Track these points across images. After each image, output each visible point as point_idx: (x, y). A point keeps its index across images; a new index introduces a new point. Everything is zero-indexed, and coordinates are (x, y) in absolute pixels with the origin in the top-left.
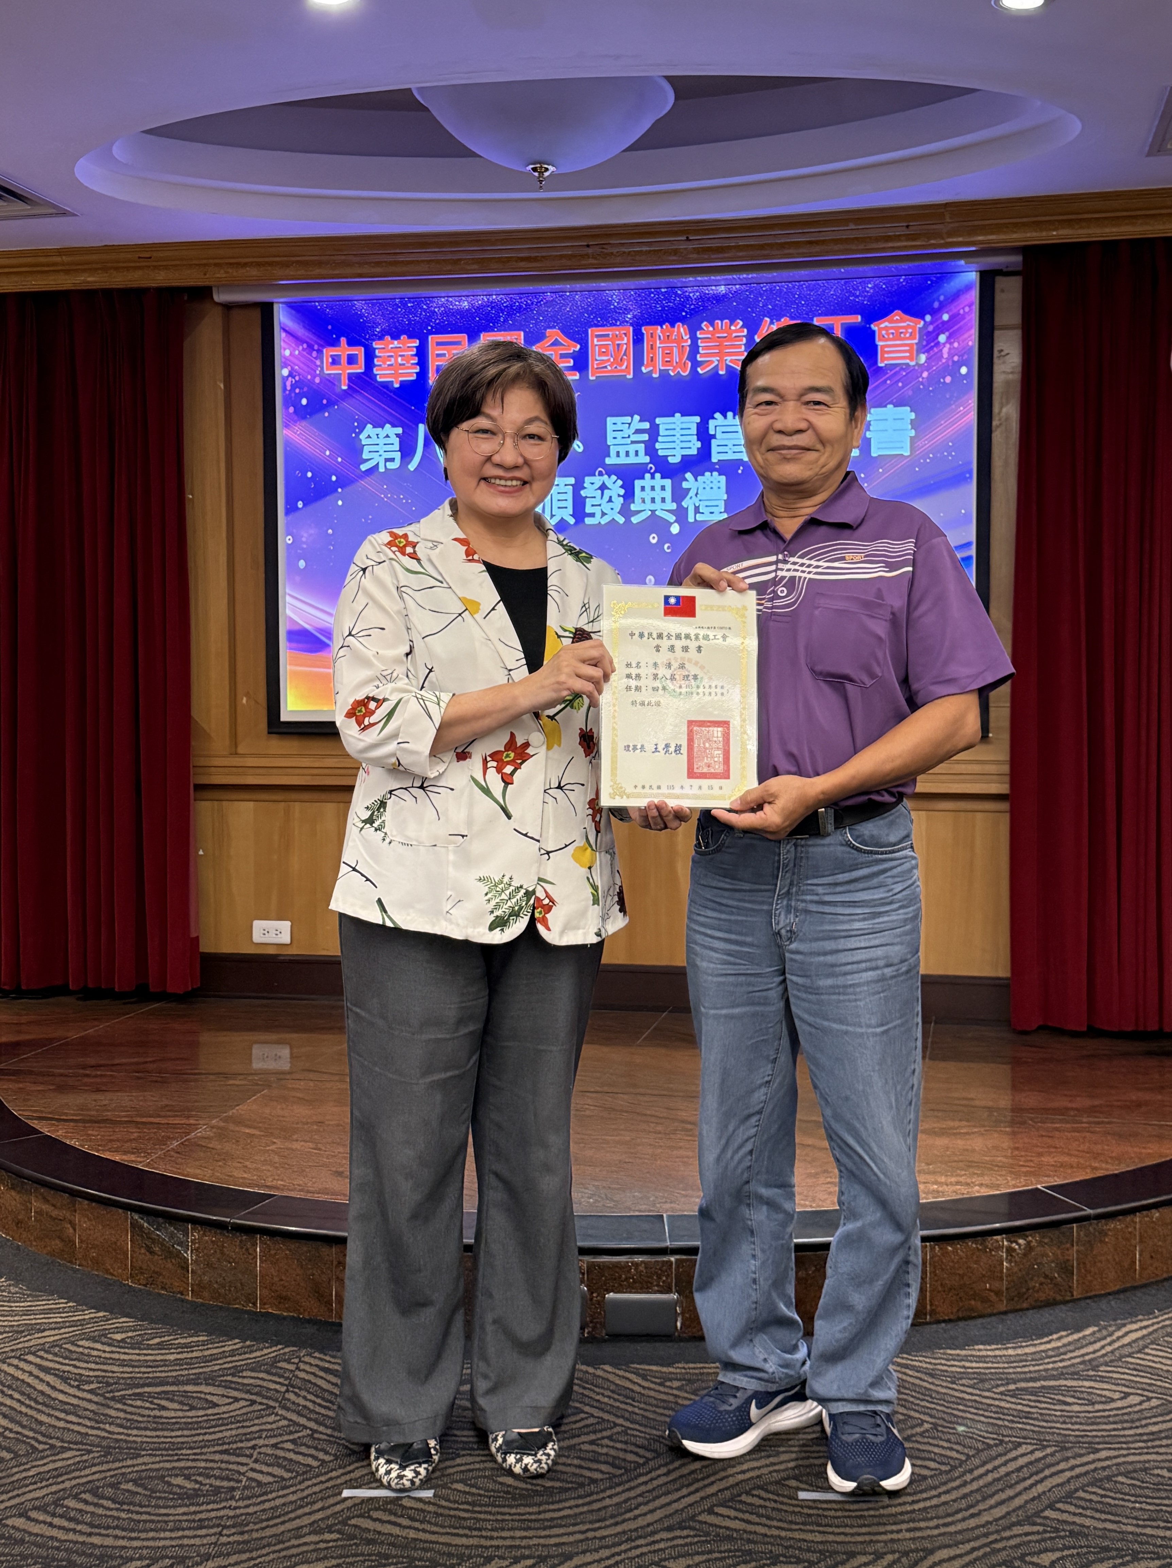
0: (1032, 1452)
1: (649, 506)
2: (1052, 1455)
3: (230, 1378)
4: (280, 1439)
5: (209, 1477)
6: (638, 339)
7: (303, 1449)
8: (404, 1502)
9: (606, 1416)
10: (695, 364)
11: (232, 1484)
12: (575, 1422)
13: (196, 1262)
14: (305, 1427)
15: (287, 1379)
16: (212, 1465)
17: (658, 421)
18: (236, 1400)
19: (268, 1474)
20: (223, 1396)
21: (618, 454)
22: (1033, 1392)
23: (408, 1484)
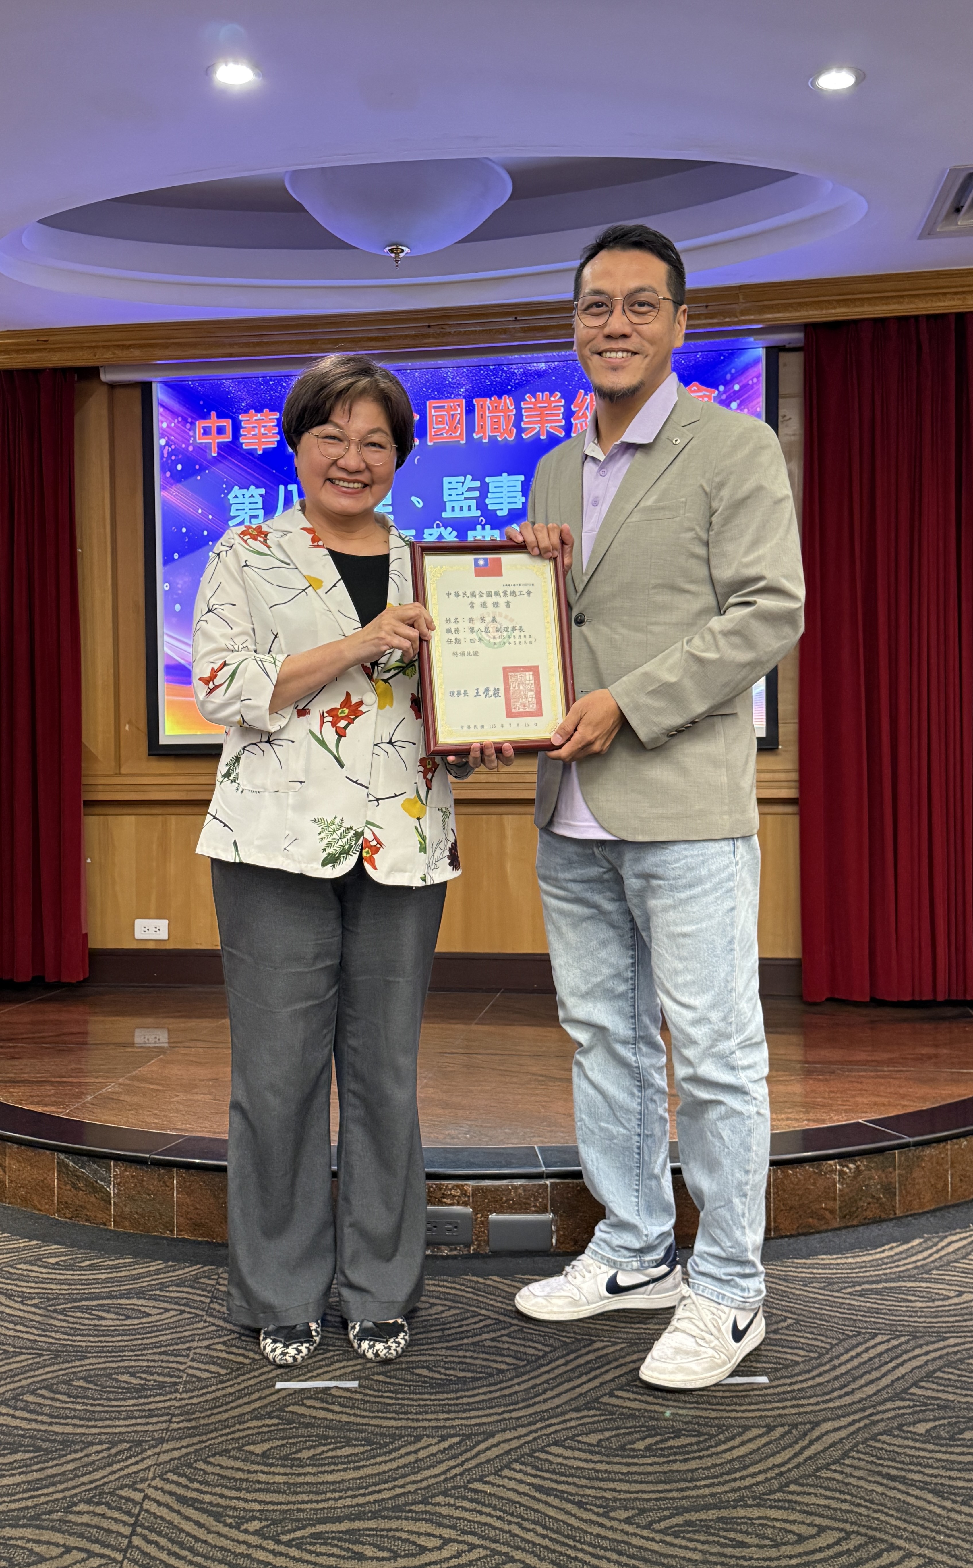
0: (888, 1340)
2: (907, 1342)
3: (158, 1292)
4: (211, 1342)
5: (152, 1374)
6: (470, 410)
7: (234, 1350)
8: (333, 1392)
9: (502, 1318)
10: (520, 430)
11: (174, 1379)
12: (475, 1323)
13: (118, 1195)
14: (233, 1331)
15: (209, 1292)
16: (152, 1364)
17: (488, 480)
18: (167, 1310)
19: (206, 1370)
20: (154, 1307)
21: (453, 509)
22: (877, 1292)
23: (290, 1360)
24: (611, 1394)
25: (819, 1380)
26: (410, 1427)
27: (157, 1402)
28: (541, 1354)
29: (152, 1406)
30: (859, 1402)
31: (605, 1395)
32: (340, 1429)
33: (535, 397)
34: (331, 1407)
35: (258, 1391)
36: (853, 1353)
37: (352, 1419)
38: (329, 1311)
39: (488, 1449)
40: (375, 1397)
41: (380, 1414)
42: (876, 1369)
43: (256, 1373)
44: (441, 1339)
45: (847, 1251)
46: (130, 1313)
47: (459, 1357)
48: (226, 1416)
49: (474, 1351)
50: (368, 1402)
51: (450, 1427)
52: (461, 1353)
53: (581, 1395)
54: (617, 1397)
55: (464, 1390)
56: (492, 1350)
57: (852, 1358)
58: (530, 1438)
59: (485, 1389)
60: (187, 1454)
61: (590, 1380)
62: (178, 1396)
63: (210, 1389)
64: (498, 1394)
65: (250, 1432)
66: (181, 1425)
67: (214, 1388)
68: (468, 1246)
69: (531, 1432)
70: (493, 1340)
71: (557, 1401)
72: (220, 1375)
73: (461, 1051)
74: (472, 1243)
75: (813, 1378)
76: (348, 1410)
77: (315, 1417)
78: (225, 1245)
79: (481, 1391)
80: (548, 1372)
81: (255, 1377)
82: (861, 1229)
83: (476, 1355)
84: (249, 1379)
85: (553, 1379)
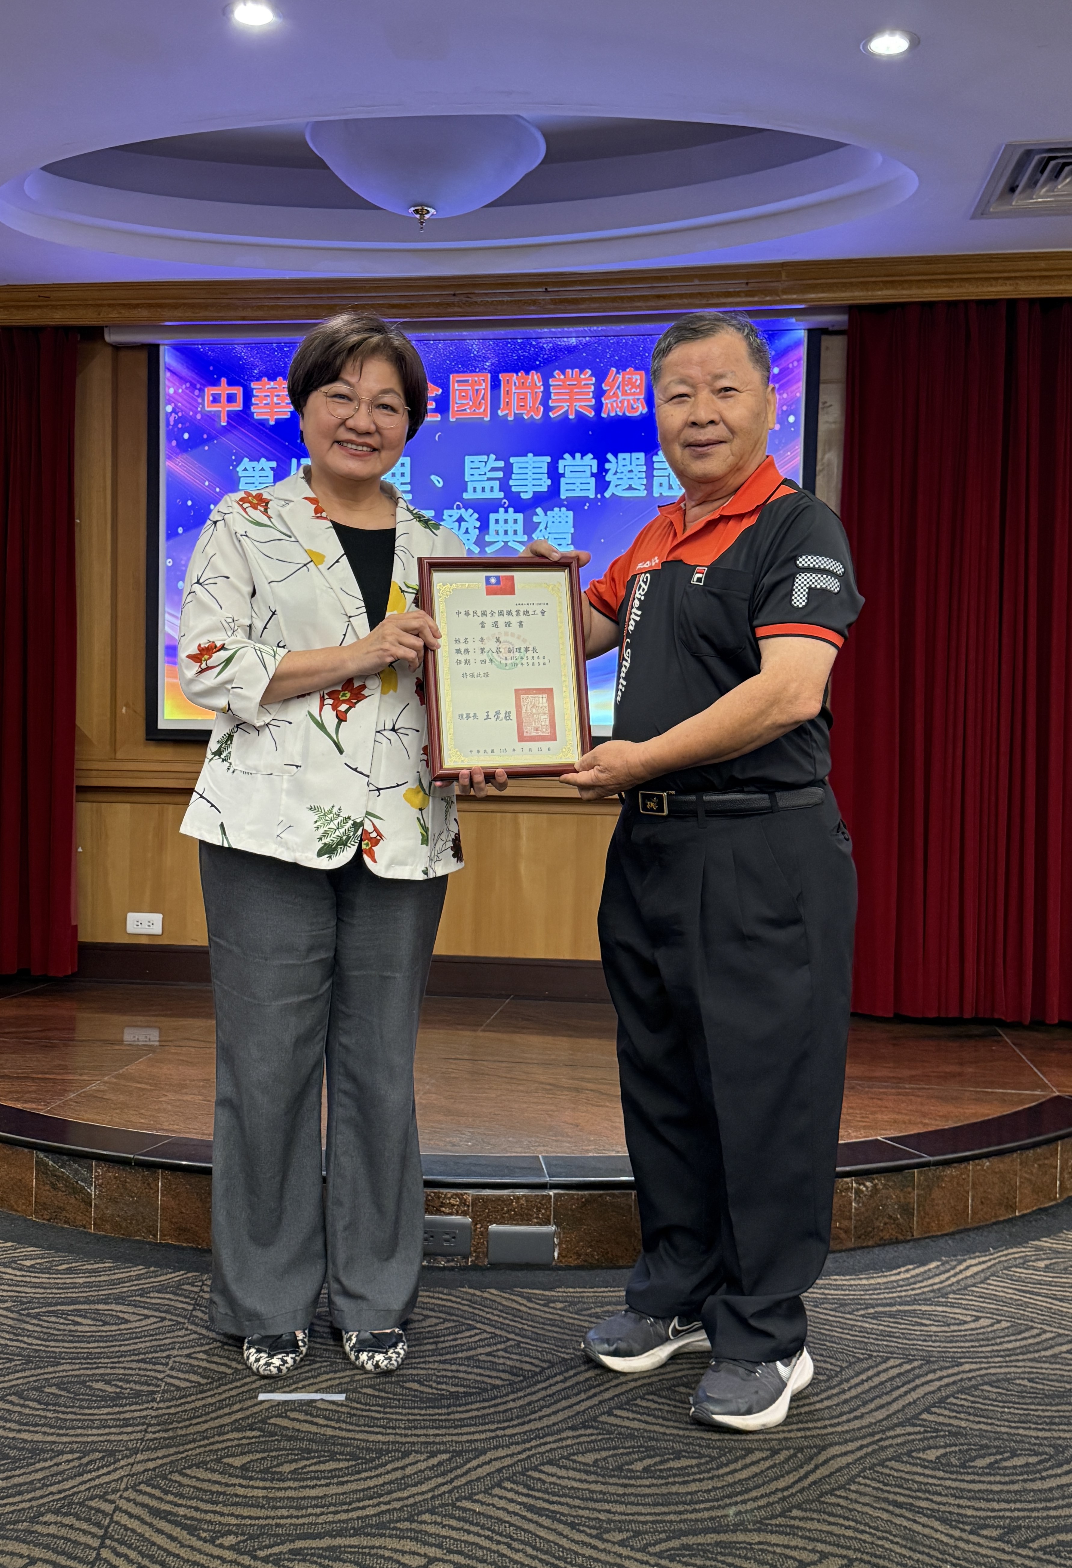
0: (901, 1365)
1: (502, 537)
2: (920, 1367)
3: (138, 1298)
4: (192, 1350)
5: (129, 1382)
6: (495, 385)
7: (216, 1359)
8: (319, 1404)
9: (498, 1332)
10: (547, 409)
11: (151, 1388)
12: (471, 1337)
13: (98, 1197)
14: (215, 1340)
15: (192, 1299)
16: (130, 1372)
17: (512, 460)
18: (147, 1317)
19: (185, 1380)
20: (134, 1313)
21: (475, 489)
22: (891, 1315)
23: (275, 1371)
24: (610, 1413)
25: (827, 1403)
26: (398, 1442)
27: (133, 1411)
28: (538, 1370)
29: (127, 1416)
30: (868, 1426)
31: (604, 1413)
32: (325, 1442)
33: (564, 373)
34: (315, 1420)
35: (240, 1401)
36: (863, 1377)
37: (338, 1433)
38: (315, 1321)
39: (479, 1466)
40: (362, 1410)
41: (366, 1429)
42: (887, 1394)
43: (238, 1384)
44: (434, 1353)
45: (861, 1272)
46: (108, 1319)
47: (452, 1371)
48: (206, 1426)
49: (468, 1366)
50: (355, 1415)
51: (439, 1443)
52: (454, 1367)
53: (578, 1413)
54: (616, 1416)
55: (456, 1406)
56: (486, 1365)
57: (862, 1382)
58: (524, 1456)
59: (478, 1405)
60: (162, 1465)
61: (587, 1399)
62: (155, 1405)
63: (189, 1399)
64: (492, 1410)
65: (229, 1444)
66: (157, 1436)
67: (193, 1398)
68: (466, 1257)
69: (524, 1451)
70: (488, 1354)
71: (553, 1419)
72: (200, 1384)
73: (466, 1057)
74: (470, 1254)
75: (822, 1401)
76: (333, 1424)
77: (298, 1430)
78: (209, 1251)
79: (473, 1407)
80: (546, 1388)
81: (237, 1387)
82: (876, 1250)
83: (470, 1370)
84: (231, 1389)
85: (550, 1396)
